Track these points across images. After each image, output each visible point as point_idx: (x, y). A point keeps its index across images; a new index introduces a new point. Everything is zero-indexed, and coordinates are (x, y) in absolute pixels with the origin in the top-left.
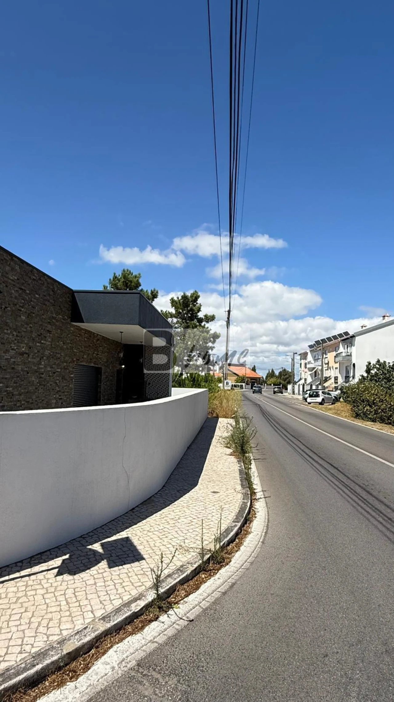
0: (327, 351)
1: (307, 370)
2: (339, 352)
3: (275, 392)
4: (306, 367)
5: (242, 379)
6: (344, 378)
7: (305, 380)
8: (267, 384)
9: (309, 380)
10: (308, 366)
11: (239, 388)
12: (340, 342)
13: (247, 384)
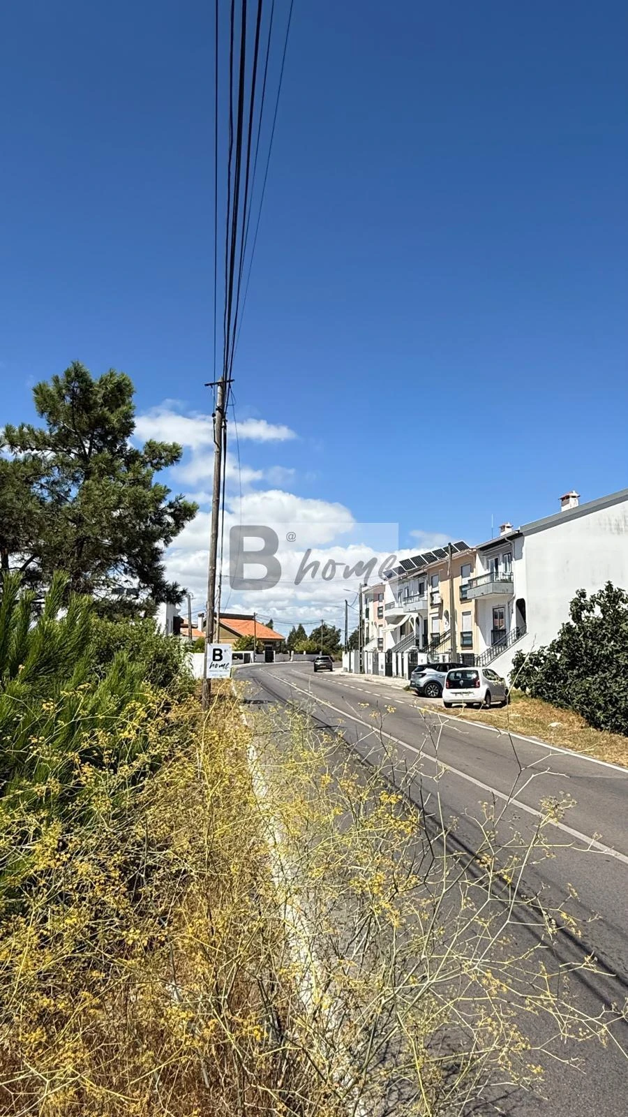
0: (435, 579)
1: (383, 621)
2: (473, 576)
3: (316, 669)
4: (380, 617)
5: (248, 644)
6: (489, 634)
7: (380, 641)
8: (294, 650)
9: (389, 644)
10: (386, 613)
11: (242, 661)
12: (475, 552)
13: (258, 652)
